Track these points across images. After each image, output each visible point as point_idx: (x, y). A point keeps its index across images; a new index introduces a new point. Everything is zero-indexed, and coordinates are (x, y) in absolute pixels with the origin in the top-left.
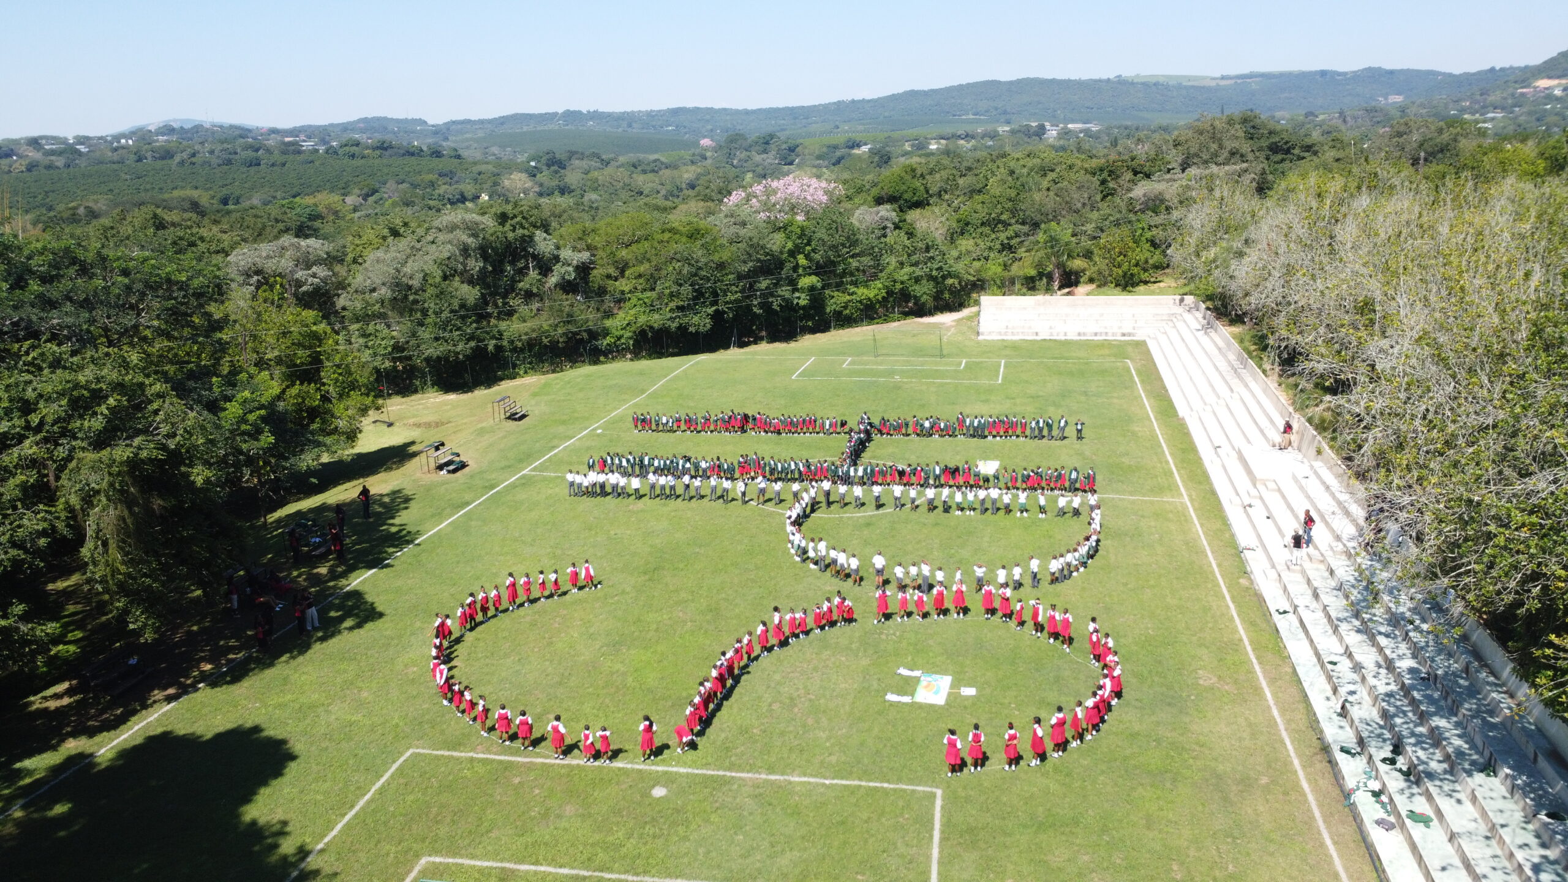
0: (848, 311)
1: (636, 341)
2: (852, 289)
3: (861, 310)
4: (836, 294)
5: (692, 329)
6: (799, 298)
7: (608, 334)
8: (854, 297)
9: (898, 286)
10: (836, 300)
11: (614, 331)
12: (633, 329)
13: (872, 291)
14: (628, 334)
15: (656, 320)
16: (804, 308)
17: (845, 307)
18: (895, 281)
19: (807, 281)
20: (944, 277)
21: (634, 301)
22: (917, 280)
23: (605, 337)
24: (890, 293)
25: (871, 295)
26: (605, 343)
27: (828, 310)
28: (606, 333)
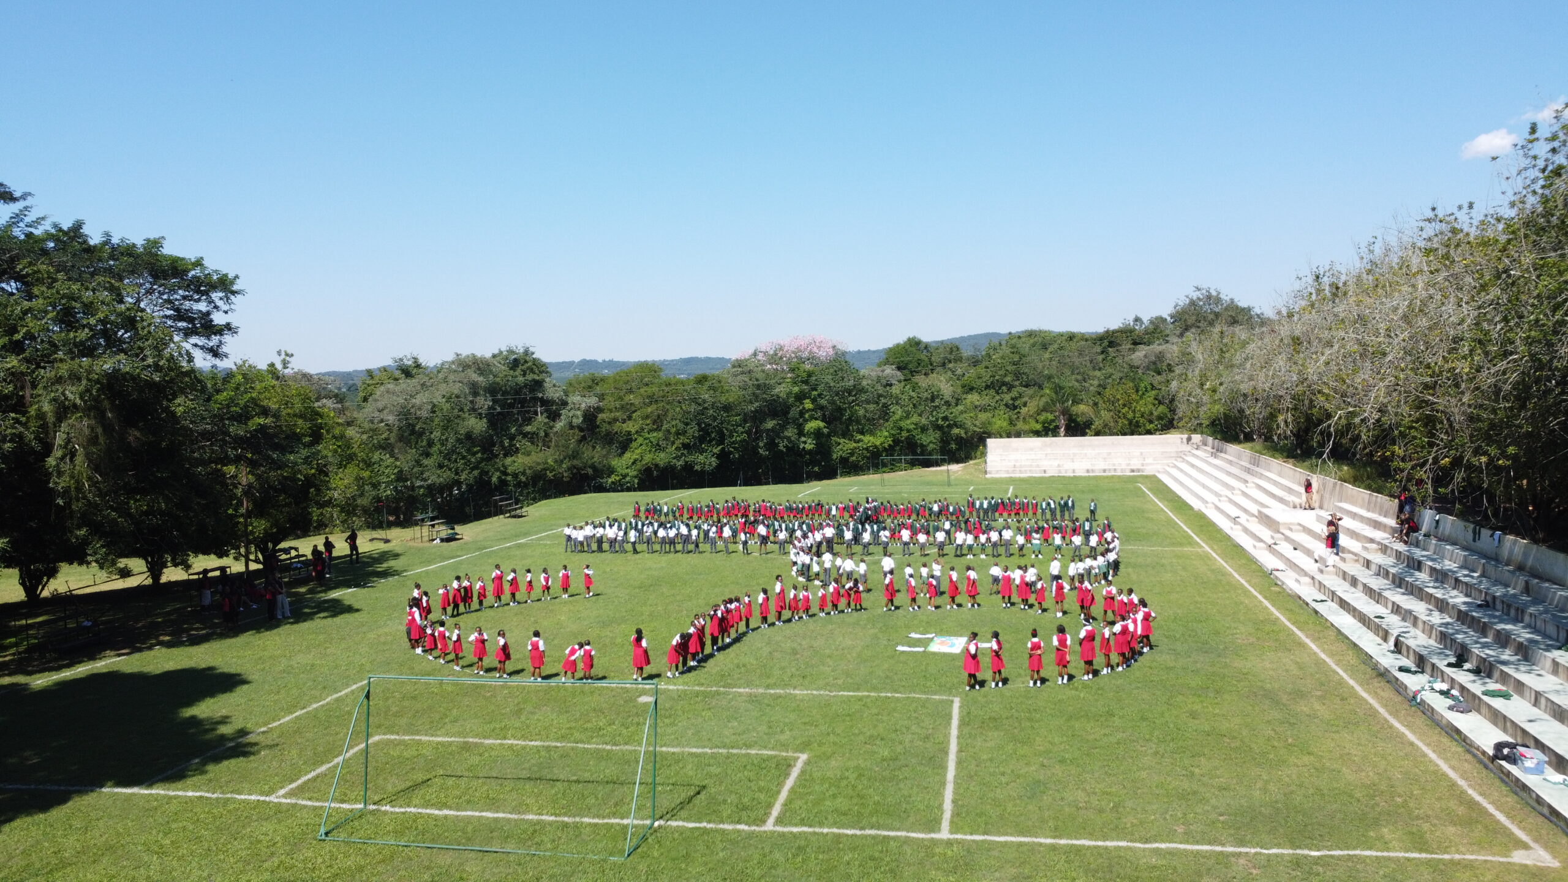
0: (854, 458)
1: (640, 479)
2: (859, 437)
3: (868, 458)
4: (842, 441)
5: (697, 468)
6: (805, 443)
7: (612, 473)
8: (860, 444)
9: (905, 434)
10: (842, 447)
11: (619, 469)
12: (638, 467)
13: (879, 439)
14: (632, 473)
15: (662, 458)
16: (810, 452)
17: (852, 454)
18: (901, 429)
19: (812, 425)
20: (950, 426)
21: (640, 440)
22: (924, 429)
23: (609, 476)
24: (896, 442)
25: (878, 443)
26: (610, 480)
27: (835, 456)
28: (611, 471)
